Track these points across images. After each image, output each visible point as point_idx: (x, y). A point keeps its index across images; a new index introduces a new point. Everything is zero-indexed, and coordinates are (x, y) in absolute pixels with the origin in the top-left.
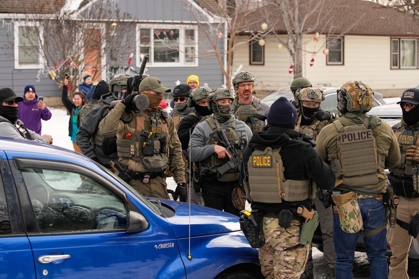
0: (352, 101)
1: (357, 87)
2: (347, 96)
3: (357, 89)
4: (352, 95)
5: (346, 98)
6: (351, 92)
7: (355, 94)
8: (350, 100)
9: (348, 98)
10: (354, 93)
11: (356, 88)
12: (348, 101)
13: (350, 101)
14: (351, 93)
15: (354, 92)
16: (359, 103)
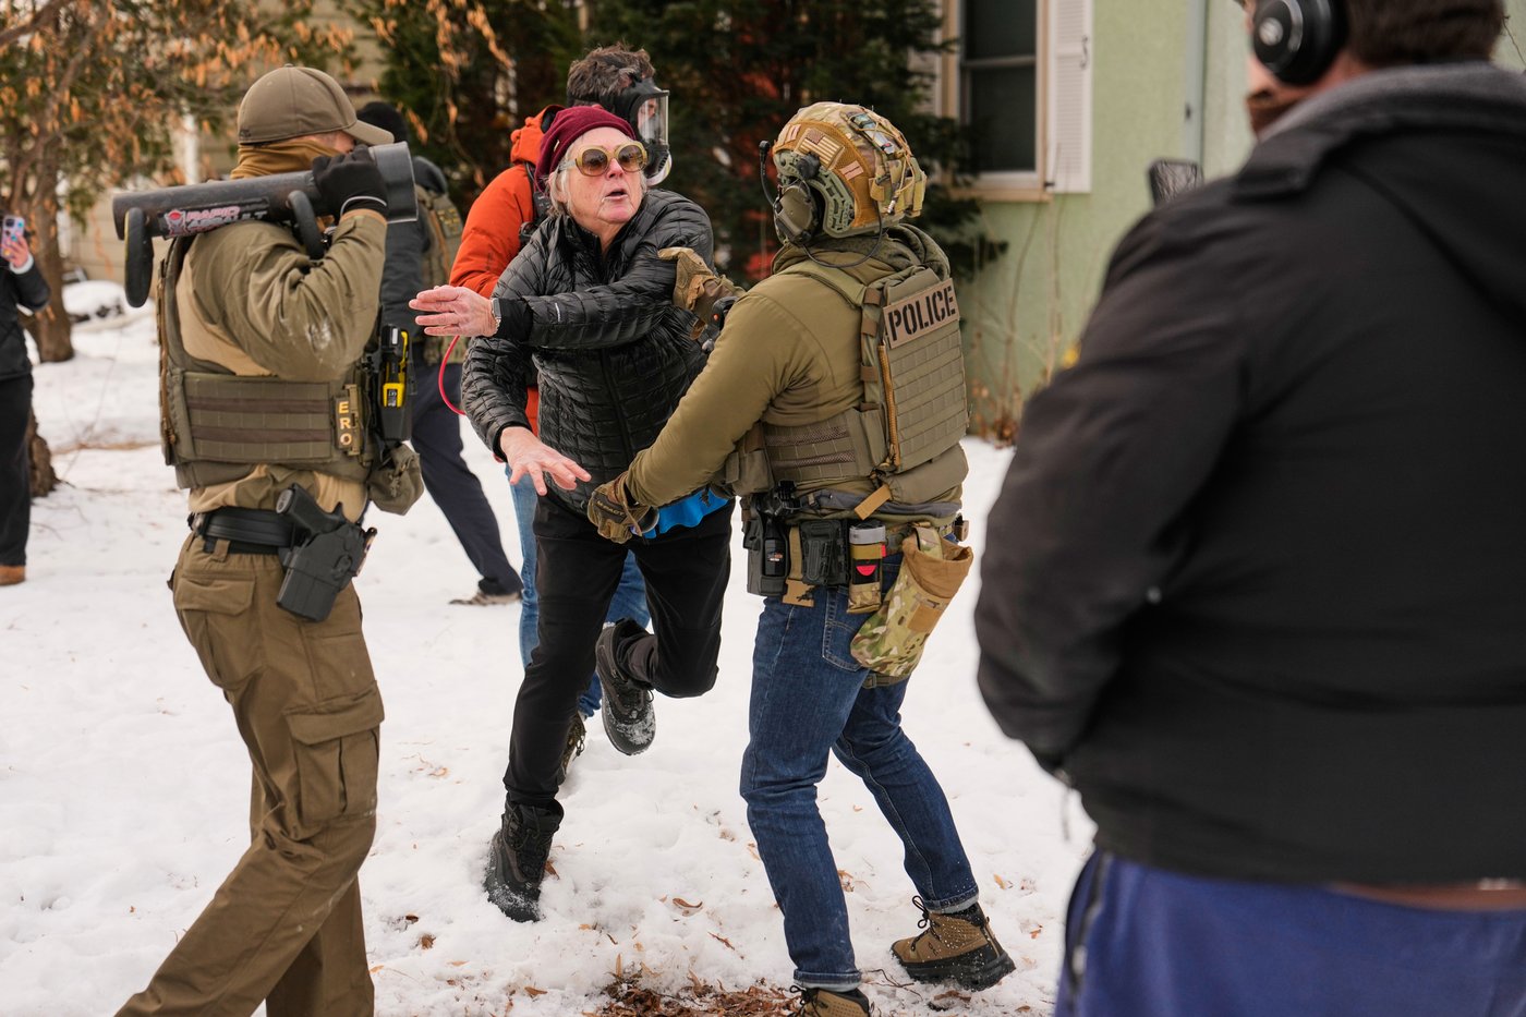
0: (848, 200)
1: (861, 142)
2: (827, 181)
3: (864, 153)
4: (848, 177)
5: (823, 189)
6: (843, 163)
7: (860, 171)
8: (837, 196)
9: (828, 190)
10: (853, 171)
11: (860, 148)
12: (830, 199)
13: (839, 200)
14: (843, 171)
15: (855, 164)
16: (877, 210)
